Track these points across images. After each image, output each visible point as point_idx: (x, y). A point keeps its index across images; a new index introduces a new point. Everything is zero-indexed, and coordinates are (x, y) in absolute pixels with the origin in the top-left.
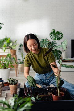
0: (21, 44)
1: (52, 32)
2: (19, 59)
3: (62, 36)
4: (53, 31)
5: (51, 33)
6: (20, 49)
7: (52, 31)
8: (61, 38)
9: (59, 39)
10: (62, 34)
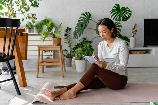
0: (68, 28)
1: (115, 8)
2: (66, 50)
3: (129, 14)
4: (116, 6)
5: (113, 10)
6: (66, 35)
8: (129, 17)
9: (125, 19)
10: (129, 10)
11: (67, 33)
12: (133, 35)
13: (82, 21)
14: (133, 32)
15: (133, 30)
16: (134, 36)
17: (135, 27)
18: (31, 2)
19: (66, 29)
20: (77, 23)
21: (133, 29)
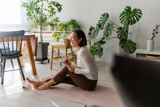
0: (91, 27)
3: (139, 16)
6: (89, 34)
7: (125, 9)
9: (132, 23)
10: (140, 13)
11: (90, 32)
12: (151, 38)
13: (101, 22)
14: (153, 34)
15: (153, 32)
16: (153, 39)
17: (157, 28)
18: (57, 7)
19: (90, 28)
20: (98, 23)
21: (154, 30)
